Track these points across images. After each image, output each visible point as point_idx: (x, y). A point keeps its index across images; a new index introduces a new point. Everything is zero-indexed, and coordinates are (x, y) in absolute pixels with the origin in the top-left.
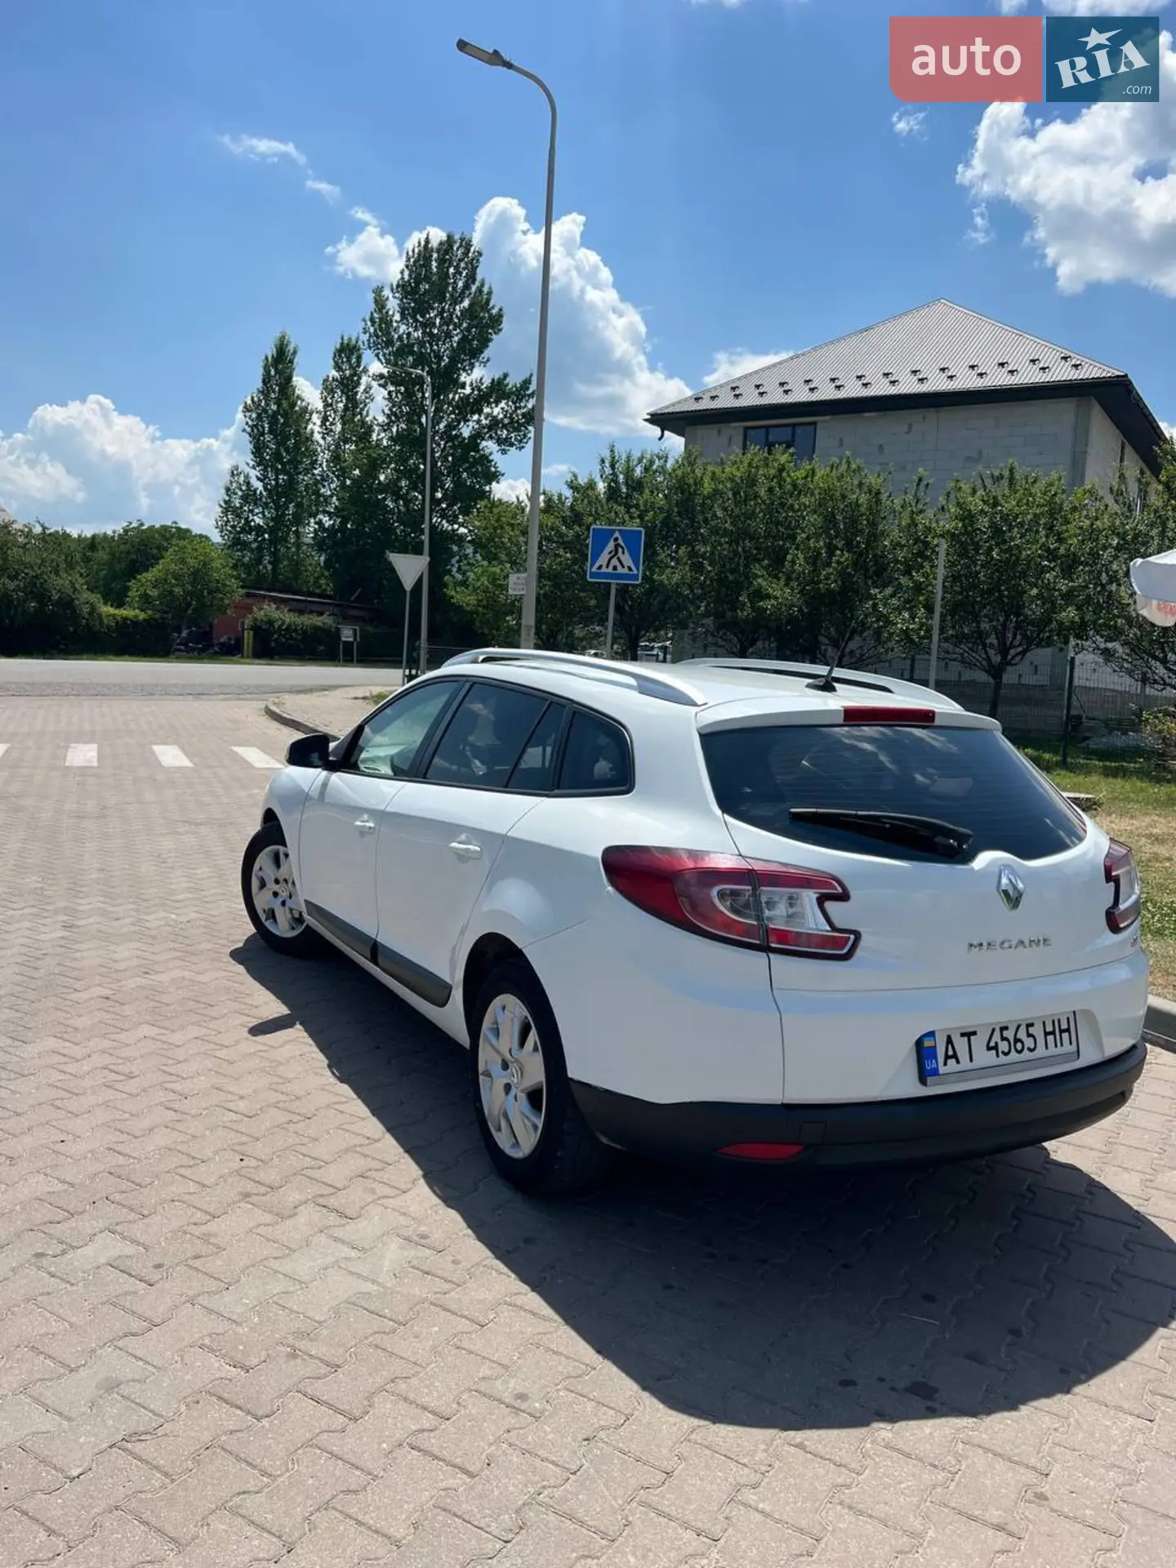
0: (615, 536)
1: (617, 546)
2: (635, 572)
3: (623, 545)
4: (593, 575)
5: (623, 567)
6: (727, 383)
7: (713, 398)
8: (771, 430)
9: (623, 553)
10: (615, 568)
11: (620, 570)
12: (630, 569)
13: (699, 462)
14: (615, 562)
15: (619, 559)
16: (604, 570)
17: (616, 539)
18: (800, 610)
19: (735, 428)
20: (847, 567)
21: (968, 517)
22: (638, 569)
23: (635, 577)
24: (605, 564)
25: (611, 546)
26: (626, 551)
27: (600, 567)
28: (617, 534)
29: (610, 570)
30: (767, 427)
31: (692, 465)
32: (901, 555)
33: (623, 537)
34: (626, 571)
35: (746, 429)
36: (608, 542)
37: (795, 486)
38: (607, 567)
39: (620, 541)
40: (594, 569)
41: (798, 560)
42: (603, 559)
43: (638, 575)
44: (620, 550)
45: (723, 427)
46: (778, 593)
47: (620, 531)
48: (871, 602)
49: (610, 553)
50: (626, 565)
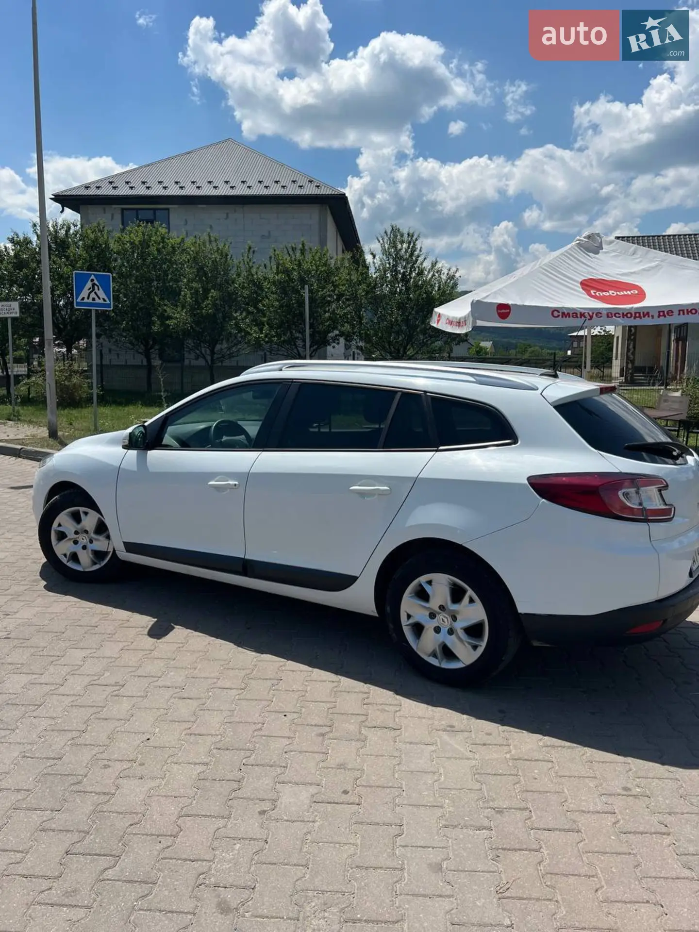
0: (91, 278)
1: (94, 285)
2: (108, 302)
3: (98, 284)
4: (78, 304)
5: (99, 298)
6: (105, 179)
7: (98, 188)
8: (139, 211)
9: (98, 289)
10: (94, 299)
11: (97, 301)
12: (104, 300)
13: (106, 229)
14: (93, 295)
15: (95, 293)
16: (86, 300)
17: (92, 280)
18: (191, 326)
19: (115, 208)
20: (217, 300)
21: (287, 272)
22: (110, 300)
23: (109, 305)
24: (86, 297)
25: (89, 284)
26: (100, 287)
27: (83, 299)
28: (93, 277)
29: (90, 301)
30: (137, 210)
31: (101, 232)
32: (246, 293)
33: (96, 278)
34: (101, 301)
35: (123, 210)
36: (87, 282)
37: (173, 247)
38: (88, 298)
39: (96, 282)
40: (79, 300)
41: (186, 294)
42: (85, 293)
43: (110, 304)
44: (96, 287)
45: (107, 207)
46: (177, 316)
47: (94, 275)
48: (234, 321)
49: (89, 289)
50: (100, 297)
